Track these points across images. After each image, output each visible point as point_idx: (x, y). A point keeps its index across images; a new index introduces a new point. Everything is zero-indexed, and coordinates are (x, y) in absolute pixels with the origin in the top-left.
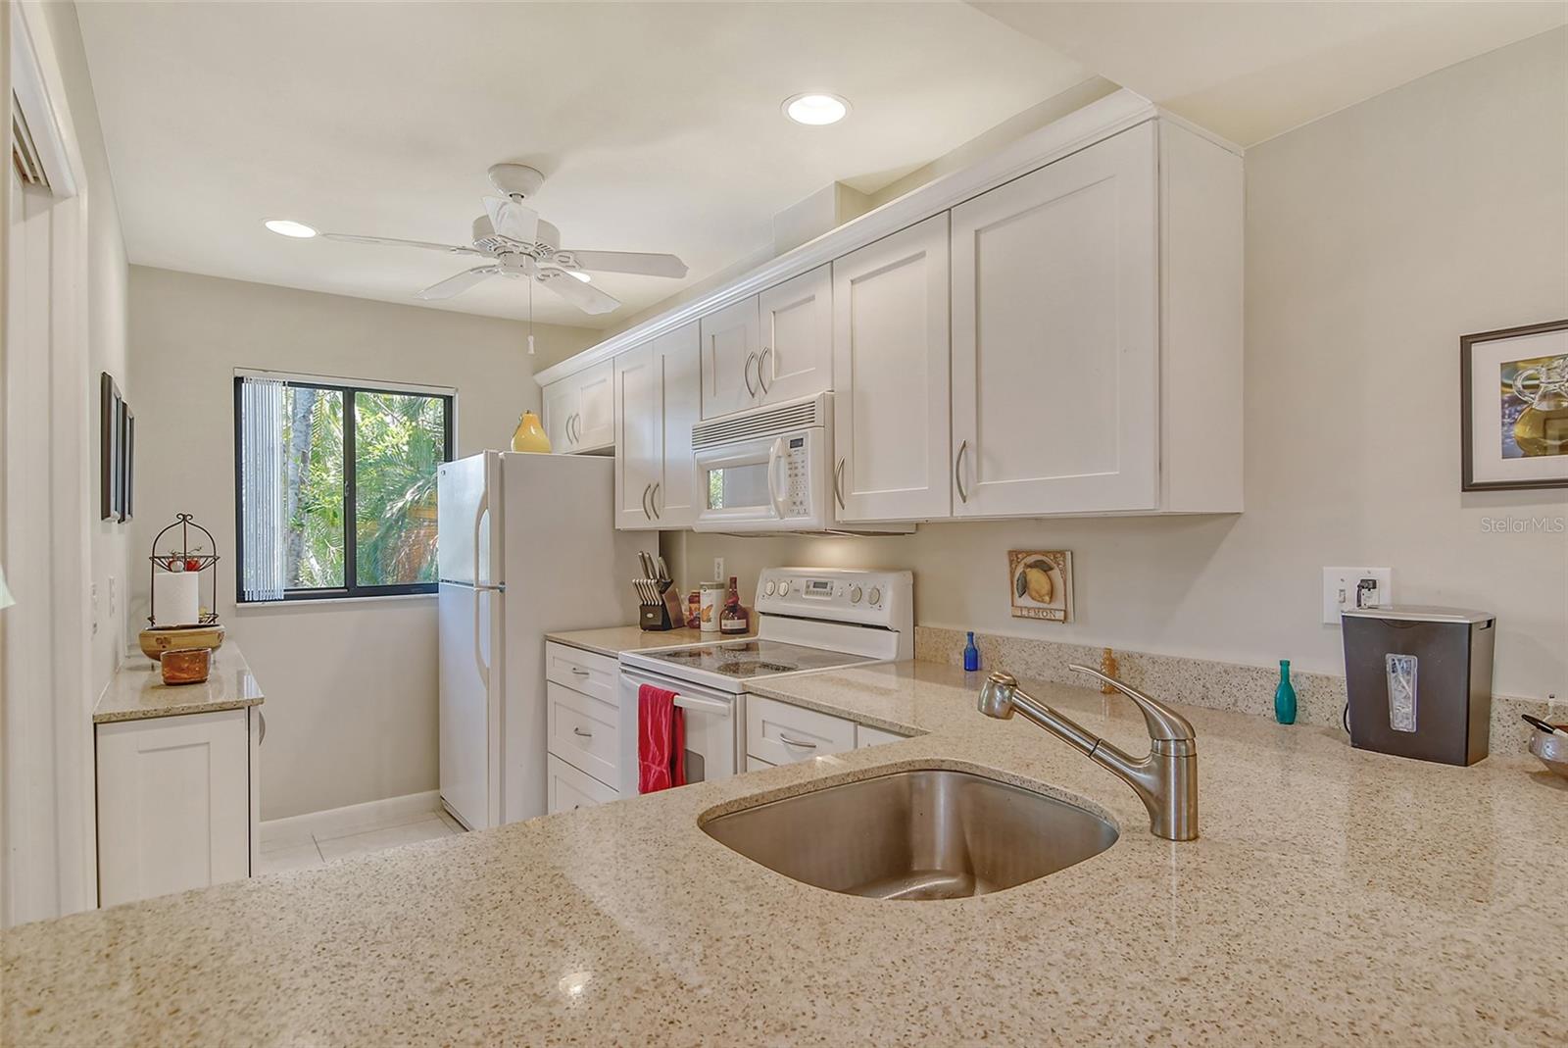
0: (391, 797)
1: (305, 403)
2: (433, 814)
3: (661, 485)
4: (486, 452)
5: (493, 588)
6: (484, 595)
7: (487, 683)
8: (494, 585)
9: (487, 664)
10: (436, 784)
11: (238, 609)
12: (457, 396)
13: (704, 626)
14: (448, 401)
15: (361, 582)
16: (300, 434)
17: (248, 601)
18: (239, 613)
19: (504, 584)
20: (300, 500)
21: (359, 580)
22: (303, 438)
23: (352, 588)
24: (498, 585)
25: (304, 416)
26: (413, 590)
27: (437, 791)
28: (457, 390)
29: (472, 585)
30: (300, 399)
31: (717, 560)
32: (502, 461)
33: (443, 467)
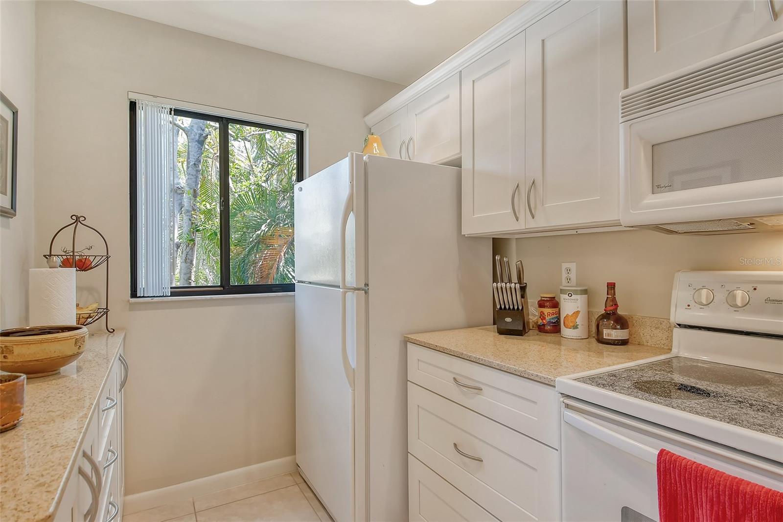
0: (258, 463)
1: (196, 155)
2: (290, 478)
3: (539, 182)
4: (352, 154)
5: (358, 289)
6: (349, 294)
7: (353, 384)
8: (359, 287)
9: (353, 363)
10: (293, 451)
11: (131, 304)
12: (308, 130)
13: (566, 332)
14: (300, 135)
15: (234, 282)
16: (192, 177)
17: (140, 297)
18: (132, 307)
19: (368, 285)
20: (192, 223)
21: (232, 279)
22: (194, 180)
23: (226, 287)
24: (363, 286)
25: (195, 164)
26: (274, 289)
27: (293, 457)
28: (308, 125)
29: (339, 287)
30: (191, 152)
31: (565, 266)
32: (366, 164)
33: (297, 186)
